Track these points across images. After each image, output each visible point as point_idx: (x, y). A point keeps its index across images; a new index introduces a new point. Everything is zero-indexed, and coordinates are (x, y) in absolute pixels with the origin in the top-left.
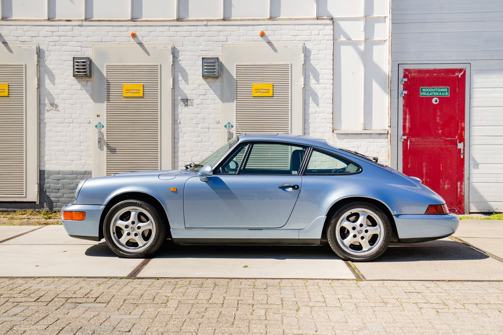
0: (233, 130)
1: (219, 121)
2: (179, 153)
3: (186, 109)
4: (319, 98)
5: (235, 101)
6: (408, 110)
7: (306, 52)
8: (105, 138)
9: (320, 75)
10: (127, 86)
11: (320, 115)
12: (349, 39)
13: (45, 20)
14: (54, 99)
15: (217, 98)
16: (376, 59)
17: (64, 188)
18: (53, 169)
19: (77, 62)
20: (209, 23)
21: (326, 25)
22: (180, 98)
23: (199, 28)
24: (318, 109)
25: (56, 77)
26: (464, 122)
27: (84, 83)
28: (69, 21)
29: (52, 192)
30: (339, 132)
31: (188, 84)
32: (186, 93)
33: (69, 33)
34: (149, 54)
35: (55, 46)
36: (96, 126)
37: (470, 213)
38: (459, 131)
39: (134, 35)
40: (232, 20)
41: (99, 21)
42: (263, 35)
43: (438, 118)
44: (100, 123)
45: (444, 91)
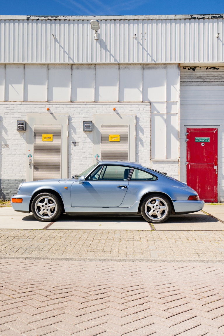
0: (99, 159)
1: (92, 154)
2: (71, 170)
3: (75, 148)
4: (144, 142)
5: (100, 144)
6: (189, 149)
7: (137, 119)
8: (33, 162)
9: (144, 131)
10: (44, 135)
11: (144, 151)
12: (159, 112)
13: (3, 102)
14: (7, 142)
15: (91, 142)
16: (172, 123)
17: (11, 188)
18: (5, 178)
19: (19, 123)
20: (87, 103)
21: (147, 105)
22: (72, 142)
23: (82, 106)
24: (143, 148)
25: (8, 131)
26: (217, 155)
27: (22, 134)
28: (15, 102)
29: (5, 190)
30: (154, 160)
31: (76, 134)
32: (75, 139)
33: (15, 108)
34: (56, 119)
35: (8, 114)
36: (28, 156)
37: (221, 202)
38: (215, 160)
39: (48, 109)
40: (99, 102)
41: (31, 102)
42: (115, 110)
43: (204, 153)
44: (30, 155)
45: (207, 140)
